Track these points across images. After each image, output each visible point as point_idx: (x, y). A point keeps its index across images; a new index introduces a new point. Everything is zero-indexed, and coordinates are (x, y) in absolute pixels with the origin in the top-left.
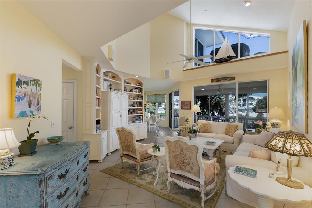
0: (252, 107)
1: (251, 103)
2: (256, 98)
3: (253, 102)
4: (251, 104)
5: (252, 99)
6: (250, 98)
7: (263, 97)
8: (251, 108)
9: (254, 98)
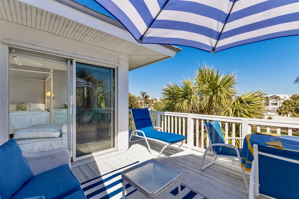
0: (276, 107)
1: (275, 102)
2: (282, 97)
3: (278, 102)
4: (276, 104)
5: (277, 98)
6: (274, 97)
7: (291, 95)
8: (276, 109)
9: (279, 97)
